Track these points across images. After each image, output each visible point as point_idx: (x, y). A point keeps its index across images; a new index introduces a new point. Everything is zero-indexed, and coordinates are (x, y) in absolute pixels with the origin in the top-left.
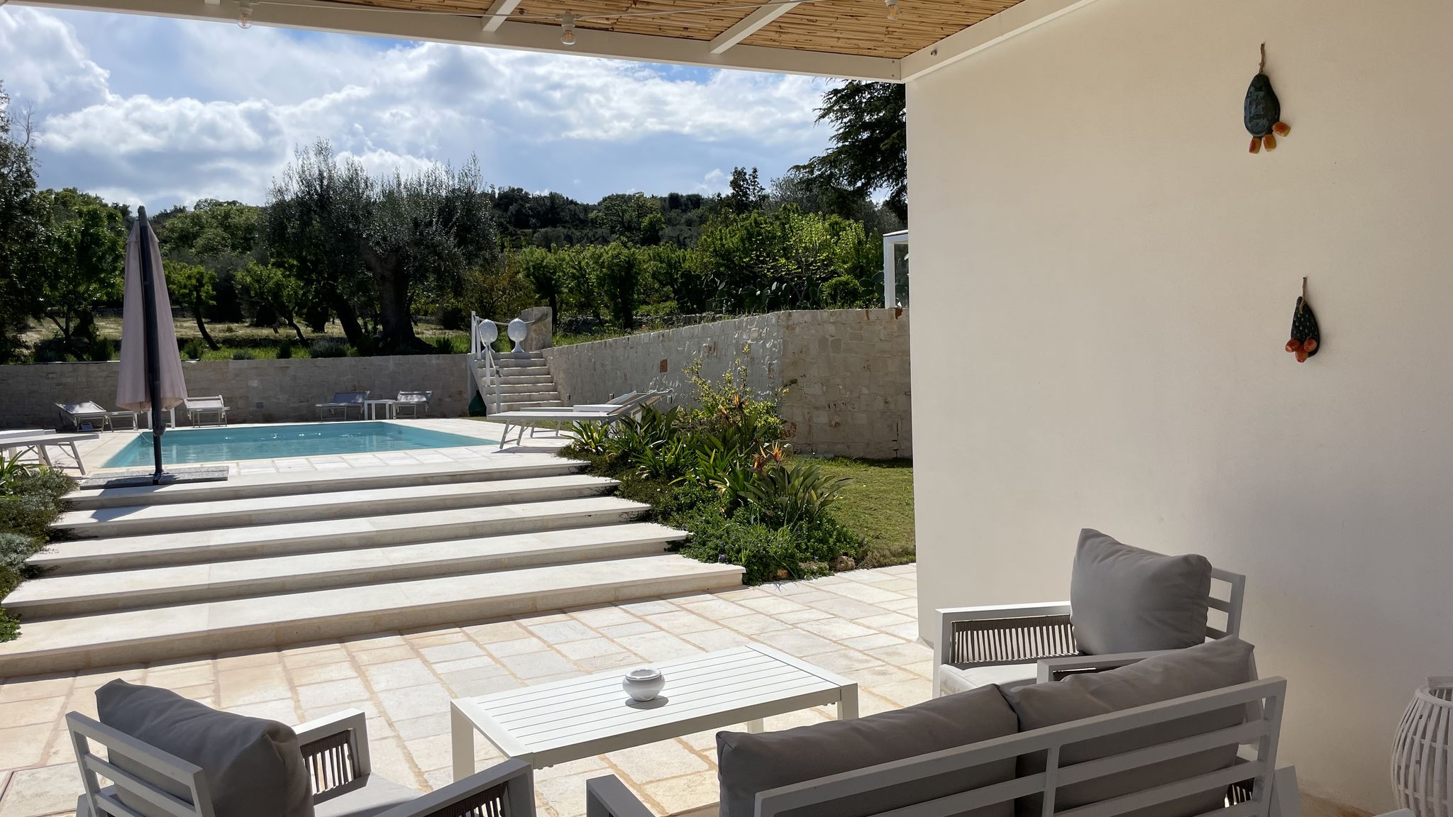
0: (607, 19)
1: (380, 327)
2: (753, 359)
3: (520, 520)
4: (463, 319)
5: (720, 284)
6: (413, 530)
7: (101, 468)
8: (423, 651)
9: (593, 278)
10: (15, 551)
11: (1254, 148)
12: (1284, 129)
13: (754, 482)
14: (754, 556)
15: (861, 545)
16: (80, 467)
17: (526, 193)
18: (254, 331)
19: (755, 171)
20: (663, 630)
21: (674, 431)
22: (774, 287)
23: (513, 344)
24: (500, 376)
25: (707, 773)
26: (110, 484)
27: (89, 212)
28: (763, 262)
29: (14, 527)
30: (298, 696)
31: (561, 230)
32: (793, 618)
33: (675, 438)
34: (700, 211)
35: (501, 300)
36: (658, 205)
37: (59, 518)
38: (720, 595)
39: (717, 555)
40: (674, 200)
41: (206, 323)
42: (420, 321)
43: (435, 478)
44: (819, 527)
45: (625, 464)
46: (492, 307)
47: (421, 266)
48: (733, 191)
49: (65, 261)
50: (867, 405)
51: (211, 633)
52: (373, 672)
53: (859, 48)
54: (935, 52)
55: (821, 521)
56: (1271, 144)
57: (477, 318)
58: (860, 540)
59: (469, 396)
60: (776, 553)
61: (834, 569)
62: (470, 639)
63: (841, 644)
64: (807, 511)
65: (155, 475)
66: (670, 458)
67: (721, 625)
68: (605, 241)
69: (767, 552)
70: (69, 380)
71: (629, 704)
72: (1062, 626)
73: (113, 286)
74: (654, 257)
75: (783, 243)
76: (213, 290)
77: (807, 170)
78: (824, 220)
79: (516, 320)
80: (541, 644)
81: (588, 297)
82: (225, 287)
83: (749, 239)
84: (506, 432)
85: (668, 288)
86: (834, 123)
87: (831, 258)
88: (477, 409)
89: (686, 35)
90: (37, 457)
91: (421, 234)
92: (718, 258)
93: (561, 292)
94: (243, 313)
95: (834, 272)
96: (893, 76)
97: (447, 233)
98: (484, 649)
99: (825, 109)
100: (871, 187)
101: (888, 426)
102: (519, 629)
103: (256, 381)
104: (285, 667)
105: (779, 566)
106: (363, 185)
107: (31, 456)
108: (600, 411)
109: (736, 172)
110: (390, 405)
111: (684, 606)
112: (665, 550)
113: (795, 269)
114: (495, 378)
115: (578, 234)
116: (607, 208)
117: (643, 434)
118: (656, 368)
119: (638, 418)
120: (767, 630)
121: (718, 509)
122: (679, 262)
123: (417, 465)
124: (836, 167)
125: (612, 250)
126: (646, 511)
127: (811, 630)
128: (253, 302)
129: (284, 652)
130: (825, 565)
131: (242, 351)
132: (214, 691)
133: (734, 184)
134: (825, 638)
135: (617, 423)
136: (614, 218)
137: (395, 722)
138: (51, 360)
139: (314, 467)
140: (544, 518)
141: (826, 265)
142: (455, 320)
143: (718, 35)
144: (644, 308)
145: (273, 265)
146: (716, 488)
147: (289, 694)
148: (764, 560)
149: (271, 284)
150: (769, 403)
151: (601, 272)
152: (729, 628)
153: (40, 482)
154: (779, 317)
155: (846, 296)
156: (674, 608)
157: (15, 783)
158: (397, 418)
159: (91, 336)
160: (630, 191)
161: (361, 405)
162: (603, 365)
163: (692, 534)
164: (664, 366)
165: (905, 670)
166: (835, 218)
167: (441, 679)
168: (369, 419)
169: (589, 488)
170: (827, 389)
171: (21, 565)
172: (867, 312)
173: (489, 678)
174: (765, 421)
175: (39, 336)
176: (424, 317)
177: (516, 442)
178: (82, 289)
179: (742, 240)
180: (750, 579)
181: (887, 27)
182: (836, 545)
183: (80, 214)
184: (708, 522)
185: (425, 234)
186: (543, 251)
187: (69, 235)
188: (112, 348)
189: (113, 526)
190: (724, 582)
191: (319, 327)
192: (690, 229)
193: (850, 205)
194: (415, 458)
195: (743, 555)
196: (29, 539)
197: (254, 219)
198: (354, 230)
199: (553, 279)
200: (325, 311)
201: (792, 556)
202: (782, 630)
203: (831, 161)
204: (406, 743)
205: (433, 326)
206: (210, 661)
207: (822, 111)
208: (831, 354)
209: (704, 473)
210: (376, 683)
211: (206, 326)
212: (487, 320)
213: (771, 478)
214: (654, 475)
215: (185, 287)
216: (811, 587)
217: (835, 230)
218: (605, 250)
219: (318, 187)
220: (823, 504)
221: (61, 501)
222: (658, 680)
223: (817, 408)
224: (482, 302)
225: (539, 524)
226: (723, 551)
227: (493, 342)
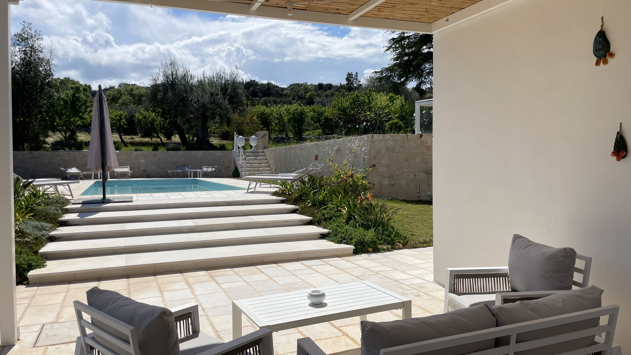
0: (304, 5)
1: (195, 139)
2: (356, 155)
3: (256, 222)
4: (230, 136)
5: (341, 122)
6: (211, 226)
7: (80, 195)
8: (216, 278)
9: (286, 119)
10: (45, 230)
11: (597, 64)
12: (612, 55)
13: (358, 209)
14: (358, 242)
15: (405, 238)
16: (72, 195)
17: (257, 82)
18: (142, 139)
19: (357, 74)
20: (319, 273)
21: (322, 186)
22: (364, 124)
23: (251, 147)
24: (246, 161)
25: (342, 337)
26: (84, 202)
27: (75, 87)
28: (359, 113)
29: (44, 219)
30: (163, 296)
31: (271, 98)
32: (377, 269)
33: (323, 189)
34: (331, 91)
35: (246, 128)
36: (313, 88)
37: (63, 216)
38: (343, 258)
39: (342, 241)
40: (321, 86)
41: (123, 135)
42: (212, 136)
43: (220, 203)
44: (387, 230)
45: (301, 200)
46: (242, 131)
47: (213, 113)
48: (346, 82)
49: (65, 108)
50: (406, 176)
51: (126, 267)
52: (195, 286)
53: (413, 18)
54: (448, 20)
55: (388, 227)
56: (606, 62)
57: (237, 135)
58: (405, 236)
59: (232, 169)
60: (368, 240)
61: (393, 248)
62: (236, 273)
63: (398, 282)
64: (381, 223)
65: (103, 199)
66: (321, 198)
67: (344, 271)
68: (291, 103)
69: (364, 240)
70: (66, 158)
71: (310, 305)
72: (504, 278)
73: (85, 119)
74: (312, 110)
75: (369, 105)
76: (126, 121)
77: (380, 73)
78: (387, 95)
79: (253, 136)
80: (266, 277)
81: (283, 127)
82: (131, 120)
83: (354, 103)
84: (250, 184)
85: (318, 124)
86: (392, 53)
87: (390, 112)
88: (236, 175)
89: (338, 12)
90: (53, 190)
91: (214, 98)
92: (340, 111)
93: (272, 125)
94: (137, 131)
95: (391, 118)
96: (428, 31)
97: (225, 99)
98: (242, 278)
99: (388, 47)
100: (408, 81)
101: (416, 186)
102: (257, 270)
103: (143, 160)
104: (157, 283)
105: (369, 246)
106: (190, 78)
107: (51, 190)
108: (290, 176)
109: (348, 74)
110: (199, 172)
111: (328, 262)
112: (319, 237)
113: (373, 117)
114: (244, 161)
115: (279, 100)
116: (292, 89)
117: (309, 187)
118: (313, 158)
119: (306, 180)
120: (365, 275)
121: (342, 220)
122: (323, 113)
123: (212, 198)
124: (392, 72)
125: (294, 107)
126: (310, 220)
127: (385, 275)
128: (142, 127)
129: (157, 276)
130: (390, 246)
131: (138, 148)
132: (128, 292)
133: (347, 79)
134: (391, 279)
135: (297, 182)
136: (295, 93)
137: (205, 309)
138: (59, 149)
139: (168, 197)
140: (267, 222)
141: (388, 115)
142: (227, 136)
143: (352, 12)
144: (307, 132)
145: (151, 111)
146: (341, 211)
147: (160, 295)
148: (363, 243)
149: (150, 119)
150: (363, 175)
151: (289, 116)
152: (348, 273)
153: (55, 201)
154: (368, 137)
155: (396, 129)
156: (324, 263)
157: (45, 330)
158: (202, 177)
159: (75, 140)
160: (301, 82)
161: (187, 171)
162: (290, 157)
163: (331, 231)
164: (317, 158)
165: (428, 294)
166: (391, 94)
167: (224, 291)
168: (190, 178)
169: (286, 209)
170: (389, 169)
171: (47, 236)
172: (407, 135)
173: (245, 291)
174: (361, 182)
175: (53, 139)
176: (213, 135)
177: (254, 189)
178: (72, 120)
179: (351, 104)
180: (356, 252)
181: (427, 9)
182: (394, 238)
183: (72, 88)
184: (338, 226)
185: (215, 99)
186: (265, 107)
187: (67, 97)
188: (84, 145)
189: (85, 220)
190: (345, 252)
191: (169, 138)
192: (327, 99)
193: (398, 89)
194: (211, 195)
195: (354, 241)
196: (51, 225)
197: (143, 92)
198: (186, 97)
199: (268, 119)
200: (172, 131)
201: (375, 242)
202: (372, 275)
203: (390, 69)
204: (210, 318)
205: (217, 139)
206: (126, 279)
207: (387, 48)
208: (391, 154)
209: (336, 204)
210: (197, 291)
211: (122, 136)
212: (241, 136)
213: (366, 207)
214: (314, 205)
215: (114, 120)
216: (384, 256)
217: (392, 100)
218: (291, 107)
219: (171, 78)
220: (388, 220)
221: (64, 209)
222: (323, 295)
223: (384, 177)
224: (238, 129)
225: (265, 224)
226: (344, 239)
227: (243, 146)
